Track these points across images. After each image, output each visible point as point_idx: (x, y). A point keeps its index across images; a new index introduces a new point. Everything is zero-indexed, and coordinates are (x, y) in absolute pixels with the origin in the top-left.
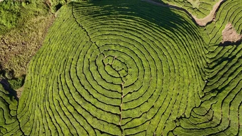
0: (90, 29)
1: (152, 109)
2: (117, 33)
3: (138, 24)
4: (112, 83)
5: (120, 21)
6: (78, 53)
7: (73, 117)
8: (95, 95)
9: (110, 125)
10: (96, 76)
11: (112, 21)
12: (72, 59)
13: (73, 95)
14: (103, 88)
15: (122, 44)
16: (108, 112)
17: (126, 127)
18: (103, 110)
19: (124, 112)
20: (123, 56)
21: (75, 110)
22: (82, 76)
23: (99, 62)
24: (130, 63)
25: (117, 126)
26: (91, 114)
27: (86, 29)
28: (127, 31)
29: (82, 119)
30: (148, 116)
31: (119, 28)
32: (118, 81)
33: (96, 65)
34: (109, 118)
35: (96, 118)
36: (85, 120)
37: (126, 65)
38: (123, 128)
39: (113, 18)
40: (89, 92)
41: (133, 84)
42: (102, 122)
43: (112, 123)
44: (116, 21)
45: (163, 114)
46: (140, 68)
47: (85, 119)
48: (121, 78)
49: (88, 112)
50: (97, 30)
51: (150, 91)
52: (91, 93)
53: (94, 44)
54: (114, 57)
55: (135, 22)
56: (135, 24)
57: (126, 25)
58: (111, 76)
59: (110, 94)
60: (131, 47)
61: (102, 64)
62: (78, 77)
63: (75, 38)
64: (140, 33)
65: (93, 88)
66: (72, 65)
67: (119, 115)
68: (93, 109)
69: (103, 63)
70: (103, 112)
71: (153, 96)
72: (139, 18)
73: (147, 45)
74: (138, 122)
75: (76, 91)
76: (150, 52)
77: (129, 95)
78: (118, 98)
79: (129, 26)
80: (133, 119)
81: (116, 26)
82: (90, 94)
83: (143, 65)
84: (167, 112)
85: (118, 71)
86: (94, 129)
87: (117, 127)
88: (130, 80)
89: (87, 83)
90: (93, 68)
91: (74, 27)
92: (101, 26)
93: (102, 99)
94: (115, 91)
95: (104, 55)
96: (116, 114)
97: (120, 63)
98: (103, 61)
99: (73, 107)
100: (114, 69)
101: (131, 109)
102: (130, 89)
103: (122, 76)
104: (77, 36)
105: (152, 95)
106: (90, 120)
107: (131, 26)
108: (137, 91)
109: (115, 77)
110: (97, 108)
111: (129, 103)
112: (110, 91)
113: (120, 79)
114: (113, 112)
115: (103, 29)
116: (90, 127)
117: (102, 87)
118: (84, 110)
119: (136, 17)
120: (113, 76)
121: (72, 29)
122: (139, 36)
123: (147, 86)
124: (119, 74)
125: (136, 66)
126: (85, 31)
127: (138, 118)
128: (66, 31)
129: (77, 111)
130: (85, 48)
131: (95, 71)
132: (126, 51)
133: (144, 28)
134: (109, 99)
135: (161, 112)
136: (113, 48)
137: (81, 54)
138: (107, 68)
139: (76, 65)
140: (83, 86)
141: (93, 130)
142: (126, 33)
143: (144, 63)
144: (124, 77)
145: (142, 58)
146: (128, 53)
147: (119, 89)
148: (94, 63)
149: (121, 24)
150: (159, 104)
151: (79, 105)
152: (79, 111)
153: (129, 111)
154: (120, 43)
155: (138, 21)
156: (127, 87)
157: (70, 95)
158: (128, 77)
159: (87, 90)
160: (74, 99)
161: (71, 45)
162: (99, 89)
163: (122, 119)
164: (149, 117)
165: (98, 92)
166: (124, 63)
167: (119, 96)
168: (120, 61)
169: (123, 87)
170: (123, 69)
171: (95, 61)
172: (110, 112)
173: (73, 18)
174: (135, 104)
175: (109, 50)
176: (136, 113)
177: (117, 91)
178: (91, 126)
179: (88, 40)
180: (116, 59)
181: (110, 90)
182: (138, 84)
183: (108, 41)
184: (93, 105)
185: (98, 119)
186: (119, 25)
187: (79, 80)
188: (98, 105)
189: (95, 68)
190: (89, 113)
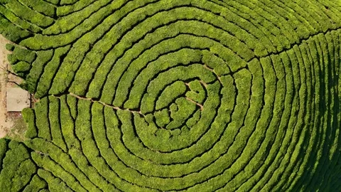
0: (286, 61)
1: (85, 163)
2: (263, 120)
3: (281, 169)
4: (145, 91)
5: (296, 131)
6: (231, 26)
7: (102, 7)
8: (130, 52)
9: (71, 74)
10: (166, 61)
11: (300, 114)
12: (218, 14)
13: (141, 10)
14: (141, 71)
15: (232, 127)
16: (94, 74)
17: (63, 105)
18: (99, 64)
19: (88, 105)
20: (202, 125)
21: (113, 11)
22: (173, 30)
23: (196, 70)
24: (183, 138)
25: (68, 88)
26: (98, 40)
27: (291, 52)
28: (265, 144)
29: (94, 24)
30: (74, 150)
31: (277, 127)
32: (148, 104)
33: (191, 63)
34: (83, 75)
35: (89, 51)
36: (90, 28)
37: (180, 128)
38: (62, 98)
39: (307, 118)
40: (137, 42)
41: (136, 135)
42: (80, 60)
43: (73, 80)
44: (300, 122)
45: (76, 180)
46: (167, 157)
47: (93, 28)
48: (153, 113)
49: (102, 36)
50: (280, 76)
51: (117, 167)
52: (134, 46)
53: (243, 64)
54: (202, 104)
55: (287, 164)
56: (284, 163)
57: (284, 143)
58: (161, 92)
59: (126, 83)
60: (220, 147)
61: (191, 76)
62: (175, 22)
63: (270, 24)
64: (254, 172)
65: (145, 50)
66: (203, 12)
67: (85, 94)
68: (105, 45)
69: (193, 79)
70: (96, 64)
71: (108, 170)
72: (300, 174)
73: (220, 182)
74: (68, 129)
75: (147, 16)
76: (203, 184)
77: (115, 122)
78: (114, 97)
79: (278, 151)
80: (74, 121)
81: (283, 120)
82: (133, 43)
83: (174, 164)
84: (80, 188)
85: (168, 107)
86: (72, 44)
87: (65, 88)
88: (146, 131)
89: (157, 40)
90: (186, 55)
91: (300, 27)
92: (289, 88)
93: (120, 67)
94: (128, 96)
95: (212, 83)
96: (87, 91)
97: (186, 115)
98: (198, 78)
99: (119, 9)
100: (174, 101)
101: (91, 121)
102: (126, 126)
103: (156, 114)
104: (275, 30)
105: (111, 169)
106: (89, 38)
107: (279, 154)
108: (121, 140)
109: (157, 99)
110: (105, 55)
111: (101, 119)
112: (130, 85)
113: (151, 110)
114: (93, 85)
115: (280, 90)
116: (77, 36)
117: (142, 69)
118: (107, 28)
119: (302, 167)
120: (159, 95)
121: (297, 22)
122: (249, 168)
123: (129, 163)
124: (161, 110)
125: (173, 148)
126: (285, 49)
127: (74, 131)
128: (298, 8)
129: (109, 15)
130: (238, 43)
131: (180, 58)
132: (212, 134)
133: (270, 183)
134: (115, 80)
135: (80, 177)
136: (224, 107)
137: (225, 34)
138: (179, 87)
139: (201, 21)
140: (153, 30)
141: (70, 41)
142: (261, 141)
143: (178, 168)
144: (154, 120)
145: (191, 166)
146: (206, 138)
147: (131, 104)
148: (198, 59)
149: (289, 132)
150: (94, 177)
151: (120, 20)
152: (109, 18)
153: (88, 116)
154: (234, 123)
155: (291, 171)
156: (132, 120)
157: (143, 4)
158: (152, 128)
159: (143, 38)
160: (133, 11)
161: (254, 14)
162: (139, 64)
163: (77, 99)
164: (72, 152)
165: (134, 59)
166: (184, 124)
167: (118, 102)
168: (191, 116)
169: (133, 112)
170: (171, 120)
171: (201, 62)
172: (93, 78)
173: (328, 27)
174: (98, 130)
175: (221, 96)
176: (83, 129)
177: (127, 99)
178: (77, 39)
179: (255, 53)
180: (198, 107)
181: (132, 85)
182: (134, 145)
183: (244, 98)
184: (113, 46)
185: (86, 53)
186: (286, 128)
187: (167, 24)
188: (111, 57)
189: (185, 61)
190: (101, 38)
